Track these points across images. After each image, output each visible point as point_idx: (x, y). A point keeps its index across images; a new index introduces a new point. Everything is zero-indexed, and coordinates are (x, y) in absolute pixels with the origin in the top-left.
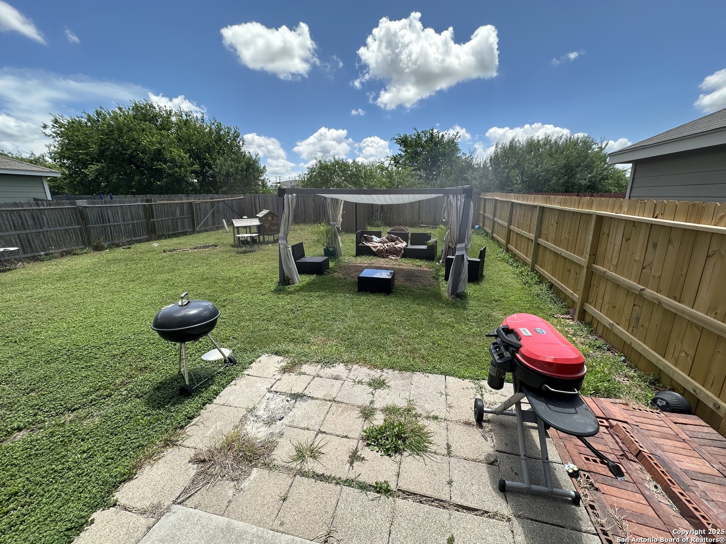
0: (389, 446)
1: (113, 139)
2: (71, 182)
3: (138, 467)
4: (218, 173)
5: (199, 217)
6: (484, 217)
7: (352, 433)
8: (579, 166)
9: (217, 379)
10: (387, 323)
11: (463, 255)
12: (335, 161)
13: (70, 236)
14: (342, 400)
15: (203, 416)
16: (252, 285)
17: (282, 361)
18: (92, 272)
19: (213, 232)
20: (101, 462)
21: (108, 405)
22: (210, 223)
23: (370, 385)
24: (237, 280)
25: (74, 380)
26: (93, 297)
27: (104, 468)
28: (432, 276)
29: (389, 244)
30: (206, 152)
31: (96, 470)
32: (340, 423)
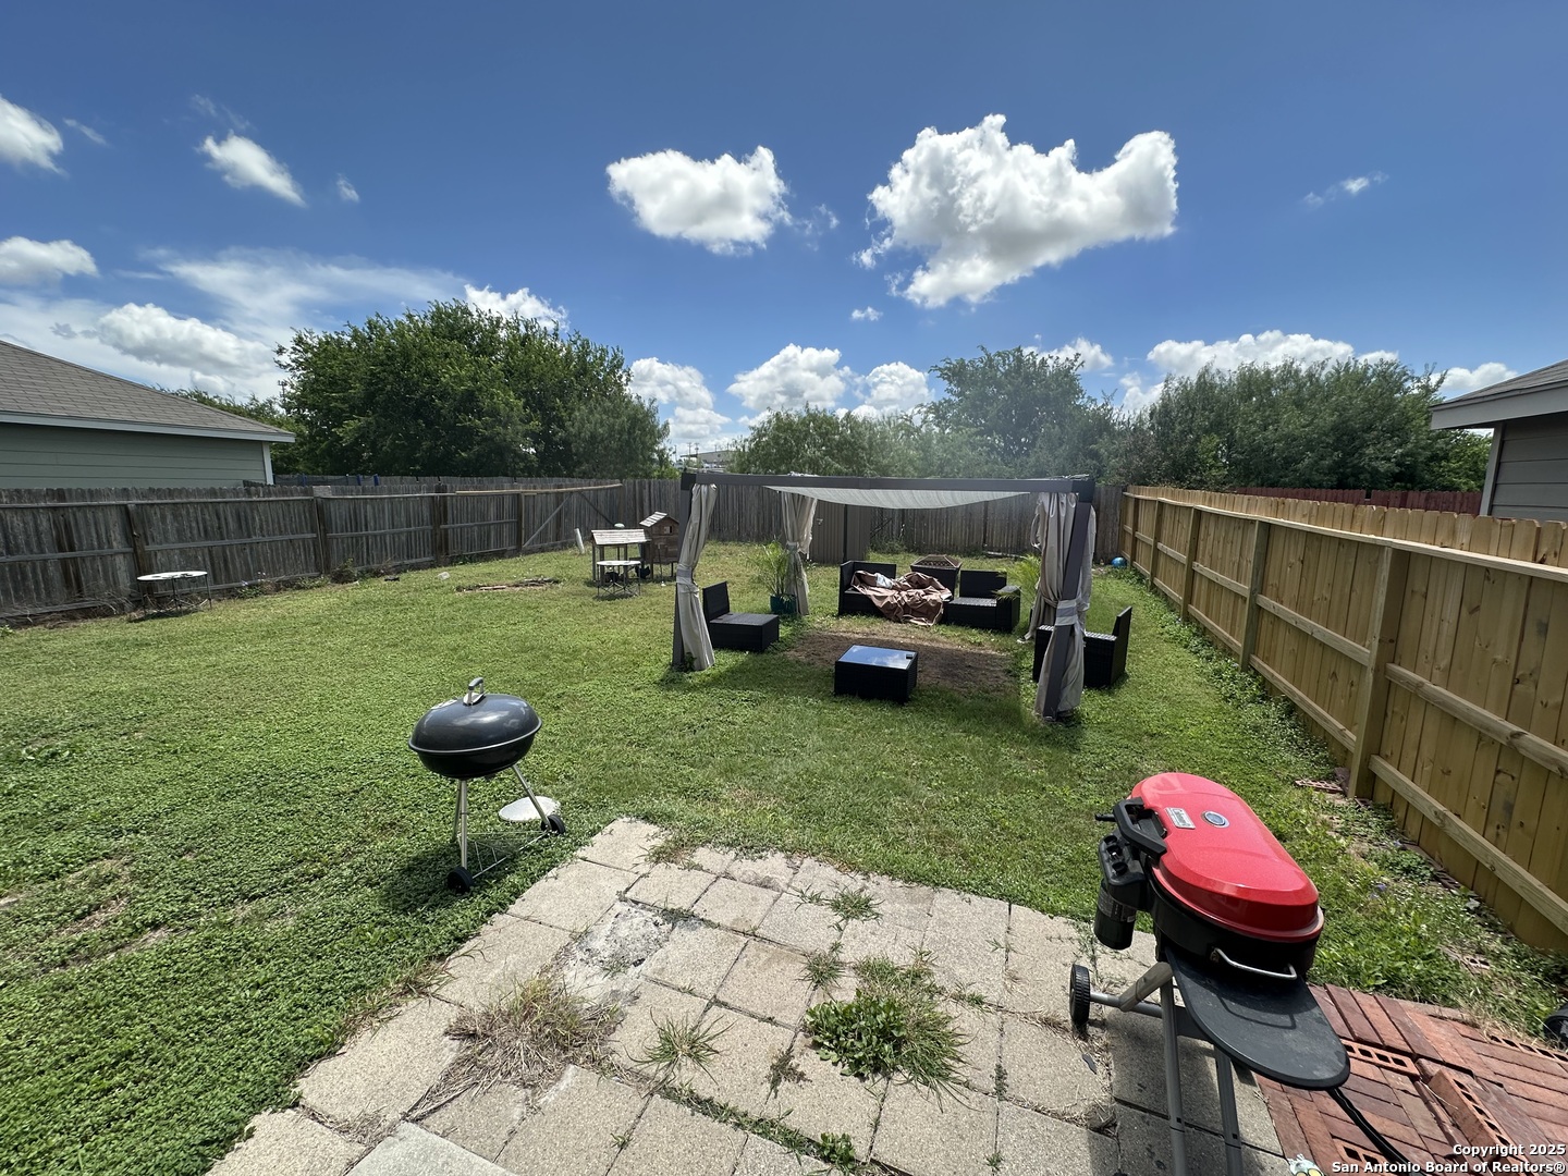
0: (861, 1054)
1: (392, 372)
2: (312, 450)
3: (348, 1030)
4: (575, 436)
5: (531, 522)
6: (1135, 540)
7: (783, 1013)
8: (1370, 429)
9: (523, 862)
10: (890, 769)
11: (1072, 626)
12: (809, 414)
13: (295, 553)
14: (770, 935)
15: (485, 938)
16: (617, 666)
17: (655, 836)
18: (323, 624)
19: (555, 554)
20: (285, 1010)
21: (314, 895)
22: (551, 535)
23: (836, 906)
24: (588, 654)
25: (262, 838)
26: (319, 674)
27: (288, 1024)
28: (1004, 668)
29: (913, 592)
30: (556, 395)
31: (273, 1026)
32: (759, 987)
